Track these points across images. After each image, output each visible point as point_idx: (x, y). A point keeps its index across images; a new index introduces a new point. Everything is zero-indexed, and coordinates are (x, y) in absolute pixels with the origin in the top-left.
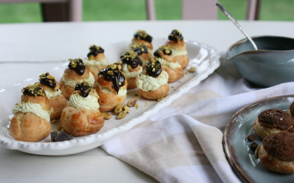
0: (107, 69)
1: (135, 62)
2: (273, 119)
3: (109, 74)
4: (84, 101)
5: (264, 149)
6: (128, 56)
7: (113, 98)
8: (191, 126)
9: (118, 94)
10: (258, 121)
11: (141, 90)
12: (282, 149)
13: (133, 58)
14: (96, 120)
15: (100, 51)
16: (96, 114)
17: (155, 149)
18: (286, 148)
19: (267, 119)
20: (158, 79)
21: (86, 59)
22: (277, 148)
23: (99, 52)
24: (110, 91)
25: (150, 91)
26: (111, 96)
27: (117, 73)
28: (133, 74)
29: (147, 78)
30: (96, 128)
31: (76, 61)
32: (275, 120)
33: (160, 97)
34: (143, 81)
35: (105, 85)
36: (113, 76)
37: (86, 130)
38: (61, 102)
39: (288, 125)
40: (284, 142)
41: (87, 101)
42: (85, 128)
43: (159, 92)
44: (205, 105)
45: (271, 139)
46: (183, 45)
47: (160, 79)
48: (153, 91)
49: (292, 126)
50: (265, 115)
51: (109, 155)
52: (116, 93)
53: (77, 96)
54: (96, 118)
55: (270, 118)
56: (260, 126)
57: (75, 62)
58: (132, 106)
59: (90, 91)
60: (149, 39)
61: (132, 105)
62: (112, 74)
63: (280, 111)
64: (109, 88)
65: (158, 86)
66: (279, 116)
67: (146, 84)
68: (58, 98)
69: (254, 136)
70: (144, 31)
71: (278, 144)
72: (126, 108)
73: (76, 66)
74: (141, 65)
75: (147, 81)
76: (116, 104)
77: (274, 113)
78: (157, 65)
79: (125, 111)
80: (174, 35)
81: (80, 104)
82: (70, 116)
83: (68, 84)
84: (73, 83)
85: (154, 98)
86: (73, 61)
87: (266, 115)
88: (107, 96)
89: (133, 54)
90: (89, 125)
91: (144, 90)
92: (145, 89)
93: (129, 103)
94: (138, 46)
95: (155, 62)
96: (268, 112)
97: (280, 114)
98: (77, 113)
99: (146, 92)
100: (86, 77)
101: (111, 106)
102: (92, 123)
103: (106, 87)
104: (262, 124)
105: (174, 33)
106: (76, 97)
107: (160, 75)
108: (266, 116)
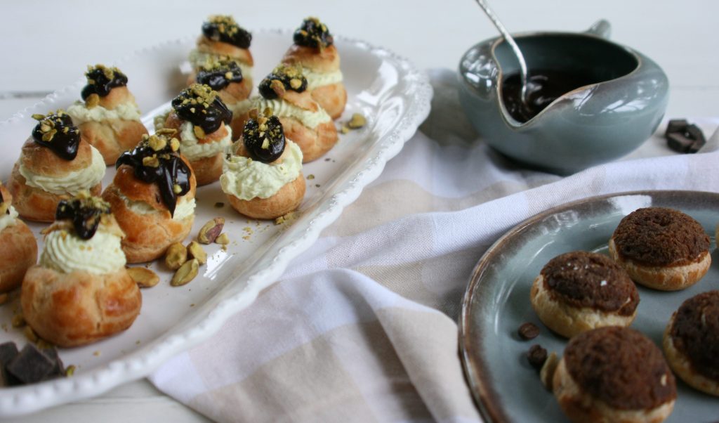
0: (142, 149)
1: (213, 115)
2: (583, 285)
3: (149, 164)
4: (85, 252)
5: (569, 377)
6: (194, 101)
7: (159, 229)
8: (375, 308)
9: (172, 217)
10: (544, 286)
11: (233, 197)
12: (617, 380)
13: (207, 106)
14: (121, 302)
15: (117, 82)
16: (119, 285)
17: (284, 378)
18: (626, 376)
19: (567, 283)
20: (276, 168)
21: (79, 102)
22: (606, 378)
23: (114, 85)
24: (151, 209)
25: (257, 199)
26: (155, 223)
27: (168, 160)
28: (208, 149)
29: (247, 164)
30: (120, 323)
31: (53, 123)
32: (588, 286)
33: (282, 213)
34: (236, 173)
35: (137, 195)
36: (158, 168)
37: (95, 332)
38: (18, 246)
39: (620, 299)
40: (620, 360)
41: (93, 250)
42: (92, 328)
43: (282, 199)
44: (402, 236)
45: (588, 351)
46: (332, 58)
47: (282, 169)
48: (266, 199)
49: (629, 300)
50: (562, 273)
51: (160, 393)
52: (169, 212)
53: (64, 239)
54: (120, 296)
55: (576, 281)
56: (551, 299)
57: (51, 125)
58: (211, 242)
59: (98, 221)
60: (242, 39)
61: (210, 237)
62: (157, 165)
63: (598, 259)
64: (148, 201)
65: (277, 185)
66: (596, 273)
67: (246, 183)
68: (11, 235)
69: (534, 326)
70: (229, 19)
71: (607, 367)
72: (197, 249)
73: (55, 136)
74: (228, 122)
75: (249, 174)
76: (169, 241)
77: (584, 267)
78: (272, 130)
79: (195, 262)
80: (310, 34)
81: (73, 261)
82: (46, 296)
83: (34, 184)
84: (48, 182)
85: (268, 214)
86: (46, 124)
87: (565, 271)
88: (145, 222)
89: (206, 95)
90: (102, 319)
91: (240, 197)
92: (243, 193)
93: (203, 233)
94: (218, 64)
95: (267, 123)
96: (569, 264)
97: (598, 266)
98: (67, 288)
99: (247, 202)
100: (84, 162)
101: (156, 248)
102: (109, 313)
103: (140, 199)
104: (554, 296)
105: (310, 28)
106: (61, 240)
107: (283, 156)
108: (565, 276)
